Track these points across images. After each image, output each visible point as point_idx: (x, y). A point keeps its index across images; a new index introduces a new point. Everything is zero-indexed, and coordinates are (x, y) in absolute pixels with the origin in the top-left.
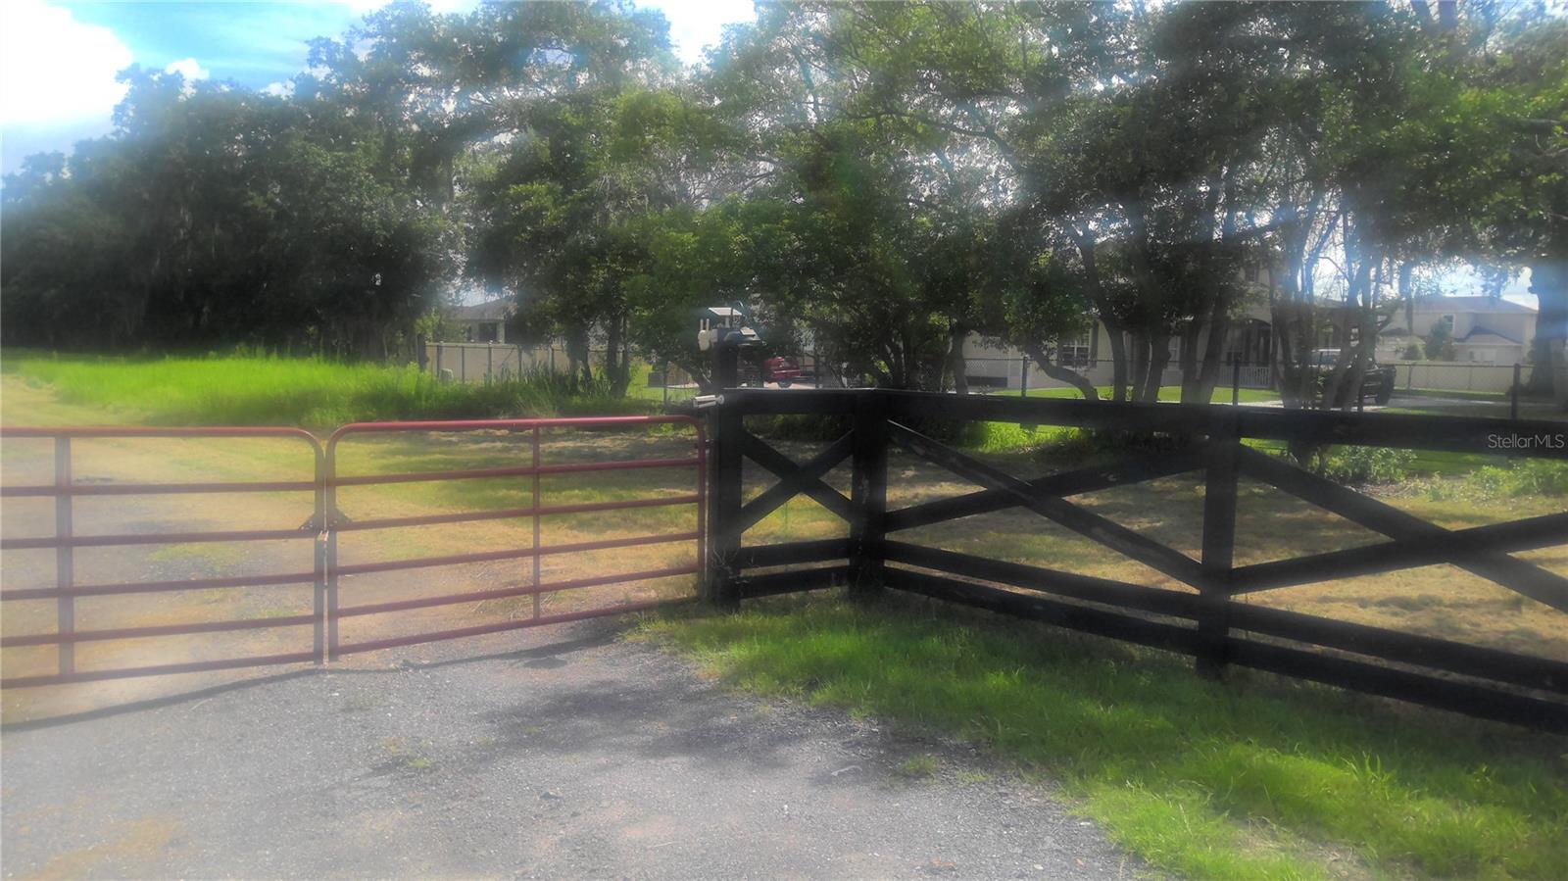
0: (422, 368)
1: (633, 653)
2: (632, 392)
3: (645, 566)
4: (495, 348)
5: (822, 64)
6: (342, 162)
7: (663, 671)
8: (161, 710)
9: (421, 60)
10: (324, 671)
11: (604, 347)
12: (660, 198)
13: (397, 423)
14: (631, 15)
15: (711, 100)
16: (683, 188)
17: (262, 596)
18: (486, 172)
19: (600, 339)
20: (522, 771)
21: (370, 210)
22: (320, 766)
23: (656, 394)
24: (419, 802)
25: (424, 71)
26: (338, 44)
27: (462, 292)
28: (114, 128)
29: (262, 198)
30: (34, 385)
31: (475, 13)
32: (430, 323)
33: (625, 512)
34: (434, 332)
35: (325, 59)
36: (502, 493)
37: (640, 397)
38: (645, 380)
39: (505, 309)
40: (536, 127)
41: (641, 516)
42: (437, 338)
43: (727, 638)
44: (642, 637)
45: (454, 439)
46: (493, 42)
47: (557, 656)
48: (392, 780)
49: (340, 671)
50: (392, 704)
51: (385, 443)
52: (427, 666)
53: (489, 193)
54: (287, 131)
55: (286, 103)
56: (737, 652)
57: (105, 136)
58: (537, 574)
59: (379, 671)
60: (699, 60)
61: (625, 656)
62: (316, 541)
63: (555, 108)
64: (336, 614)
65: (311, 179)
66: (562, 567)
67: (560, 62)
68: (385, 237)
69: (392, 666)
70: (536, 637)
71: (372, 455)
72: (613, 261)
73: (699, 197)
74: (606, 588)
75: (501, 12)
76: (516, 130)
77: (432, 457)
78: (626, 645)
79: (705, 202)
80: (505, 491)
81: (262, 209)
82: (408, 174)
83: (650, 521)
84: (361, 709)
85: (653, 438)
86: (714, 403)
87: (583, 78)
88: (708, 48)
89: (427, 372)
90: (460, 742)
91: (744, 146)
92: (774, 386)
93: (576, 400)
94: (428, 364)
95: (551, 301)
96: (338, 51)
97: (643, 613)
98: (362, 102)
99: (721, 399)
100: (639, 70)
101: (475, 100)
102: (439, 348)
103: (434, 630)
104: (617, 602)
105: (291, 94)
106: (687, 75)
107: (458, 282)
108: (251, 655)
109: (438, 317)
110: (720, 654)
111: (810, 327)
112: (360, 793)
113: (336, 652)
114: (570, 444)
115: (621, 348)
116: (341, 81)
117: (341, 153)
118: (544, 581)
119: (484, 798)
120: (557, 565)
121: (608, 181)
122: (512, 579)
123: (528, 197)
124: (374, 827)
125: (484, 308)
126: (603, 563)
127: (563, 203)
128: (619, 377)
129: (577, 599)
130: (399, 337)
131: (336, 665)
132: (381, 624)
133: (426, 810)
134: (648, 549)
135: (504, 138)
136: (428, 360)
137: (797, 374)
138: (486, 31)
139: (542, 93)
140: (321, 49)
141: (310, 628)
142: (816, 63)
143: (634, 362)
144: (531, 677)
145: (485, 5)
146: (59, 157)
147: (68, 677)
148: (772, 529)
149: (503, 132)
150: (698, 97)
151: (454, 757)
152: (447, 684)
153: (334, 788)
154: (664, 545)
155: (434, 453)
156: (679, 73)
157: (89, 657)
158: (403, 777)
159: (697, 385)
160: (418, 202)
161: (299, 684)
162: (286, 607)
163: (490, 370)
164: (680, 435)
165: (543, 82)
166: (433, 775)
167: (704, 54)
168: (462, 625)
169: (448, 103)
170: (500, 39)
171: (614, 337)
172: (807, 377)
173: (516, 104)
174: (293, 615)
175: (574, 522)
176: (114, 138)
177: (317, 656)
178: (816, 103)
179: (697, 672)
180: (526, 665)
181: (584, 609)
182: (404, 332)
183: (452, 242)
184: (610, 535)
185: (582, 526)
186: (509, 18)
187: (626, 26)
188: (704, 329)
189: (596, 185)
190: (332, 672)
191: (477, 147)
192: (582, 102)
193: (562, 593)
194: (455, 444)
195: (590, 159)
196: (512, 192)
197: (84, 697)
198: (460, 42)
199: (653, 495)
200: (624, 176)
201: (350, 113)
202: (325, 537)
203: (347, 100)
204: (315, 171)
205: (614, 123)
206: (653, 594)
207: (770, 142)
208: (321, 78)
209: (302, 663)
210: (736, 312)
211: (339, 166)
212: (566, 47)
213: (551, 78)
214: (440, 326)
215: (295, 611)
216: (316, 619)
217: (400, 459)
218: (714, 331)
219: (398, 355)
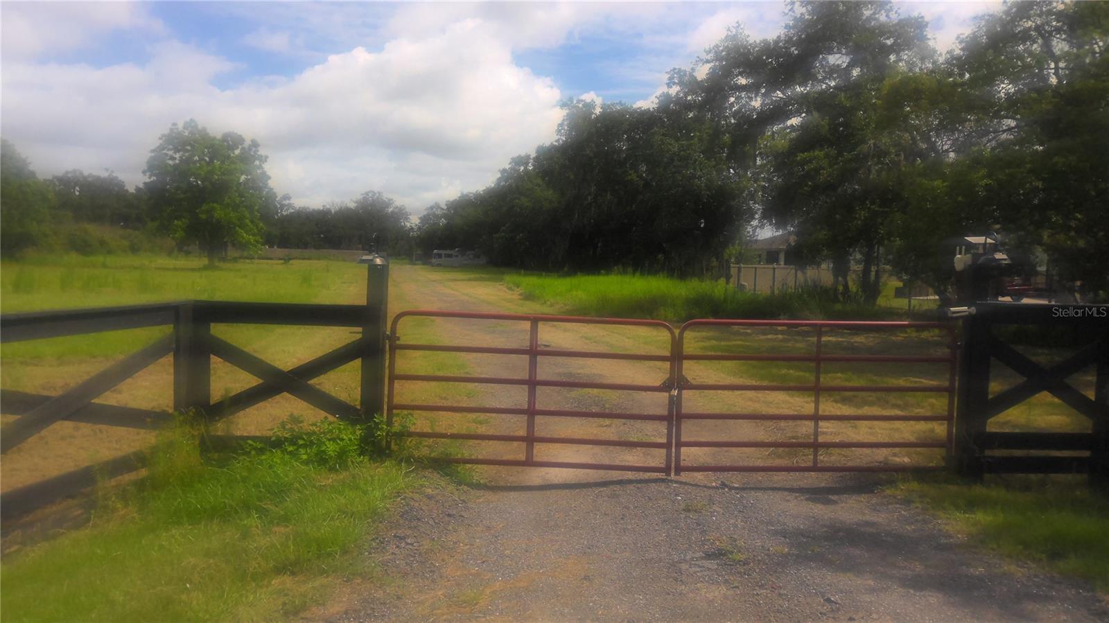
0: (728, 282)
1: (891, 504)
2: (881, 302)
3: (897, 438)
4: (778, 268)
5: (1064, 36)
6: (685, 148)
7: (917, 521)
8: (578, 490)
9: (741, 74)
10: (671, 481)
11: (860, 267)
12: (912, 153)
13: (712, 320)
14: (897, 21)
15: (962, 75)
16: (933, 147)
17: (632, 426)
18: (780, 146)
19: (858, 262)
20: (809, 577)
21: (700, 177)
22: (671, 545)
23: (902, 303)
24: (737, 585)
25: (742, 81)
26: (685, 71)
27: (758, 229)
28: (557, 138)
29: (636, 174)
30: (510, 289)
31: (779, 37)
32: (734, 252)
33: (879, 394)
34: (737, 258)
35: (677, 81)
36: (784, 371)
37: (889, 306)
38: (892, 293)
39: (787, 241)
40: (818, 109)
41: (893, 398)
42: (738, 262)
43: (972, 505)
44: (898, 492)
45: (749, 331)
46: (791, 54)
47: (830, 496)
48: (718, 564)
49: (681, 483)
50: (715, 511)
51: (704, 331)
52: (737, 488)
53: (783, 160)
54: (652, 131)
55: (653, 112)
56: (982, 517)
57: (552, 143)
58: (816, 434)
59: (705, 487)
60: (954, 46)
61: (884, 504)
62: (669, 395)
63: (833, 96)
64: (680, 444)
65: (665, 160)
66: (832, 430)
67: (839, 62)
68: (708, 195)
69: (714, 484)
70: (811, 480)
71: (697, 340)
72: (873, 203)
73: (947, 151)
74: (867, 451)
75: (797, 33)
76: (804, 115)
77: (734, 343)
78: (885, 497)
79: (952, 155)
80: (786, 370)
81: (637, 181)
82: (726, 151)
83: (899, 402)
84: (696, 511)
85: (900, 337)
86: (967, 313)
87: (856, 72)
88: (961, 36)
89: (731, 285)
90: (763, 547)
91: (989, 109)
92: (1008, 299)
93: (838, 307)
94: (732, 280)
95: (823, 234)
96: (685, 75)
97: (900, 474)
98: (700, 107)
99: (973, 310)
100: (901, 60)
101: (775, 97)
102: (739, 269)
103: (741, 464)
104: (877, 462)
105: (655, 106)
106: (941, 60)
107: (755, 223)
108: (627, 464)
109: (740, 247)
110: (967, 516)
111: (1045, 251)
112: (698, 569)
113: (679, 469)
114: (832, 339)
115: (873, 269)
116: (686, 95)
117: (684, 142)
118: (821, 439)
119: (782, 591)
120: (828, 428)
121: (872, 145)
122: (794, 435)
123: (810, 161)
124: (707, 595)
125: (772, 240)
126: (863, 432)
127: (836, 164)
128: (871, 289)
129: (844, 456)
130: (713, 262)
131: (678, 478)
132: (705, 454)
133: (742, 591)
134: (898, 424)
135: (795, 121)
136: (732, 276)
137: (1029, 290)
138: (786, 48)
139: (824, 86)
140: (675, 75)
141: (664, 451)
142: (1058, 36)
143: (884, 278)
144: (811, 508)
145: (786, 30)
146: (528, 157)
147: (529, 463)
148: (1009, 418)
149: (794, 117)
150: (951, 74)
151: (760, 558)
152: (752, 504)
153: (681, 563)
154: (912, 423)
155: (736, 340)
156: (935, 58)
157: (542, 452)
158: (725, 565)
159: (937, 297)
160: (731, 170)
161: (656, 488)
162: (647, 435)
163: (774, 285)
164: (922, 336)
165: (825, 78)
166: (745, 567)
167: (957, 42)
168: (760, 463)
169: (756, 100)
170: (796, 52)
171: (869, 260)
172: (1039, 293)
173: (805, 96)
174: (650, 441)
175: (838, 398)
176: (557, 144)
177: (667, 470)
178: (1057, 68)
179: (947, 528)
180: (806, 500)
181: (850, 464)
182: (717, 259)
183: (752, 196)
184: (866, 410)
185: (844, 401)
186: (803, 36)
187: (892, 29)
188: (960, 254)
189: (864, 148)
190: (676, 482)
191: (775, 128)
192: (853, 89)
193: (832, 450)
194: (750, 335)
195: (858, 129)
196: (799, 158)
197: (536, 476)
198: (767, 58)
199: (901, 382)
200: (885, 140)
201: (691, 115)
202: (675, 393)
203: (689, 106)
204: (668, 155)
205: (879, 102)
206: (906, 460)
207: (1013, 105)
208: (674, 94)
209: (658, 474)
210: (989, 241)
211: (683, 150)
212: (844, 51)
213: (831, 76)
214: (740, 254)
215: (652, 438)
216: (667, 446)
217: (714, 342)
218: (968, 255)
219: (712, 273)
